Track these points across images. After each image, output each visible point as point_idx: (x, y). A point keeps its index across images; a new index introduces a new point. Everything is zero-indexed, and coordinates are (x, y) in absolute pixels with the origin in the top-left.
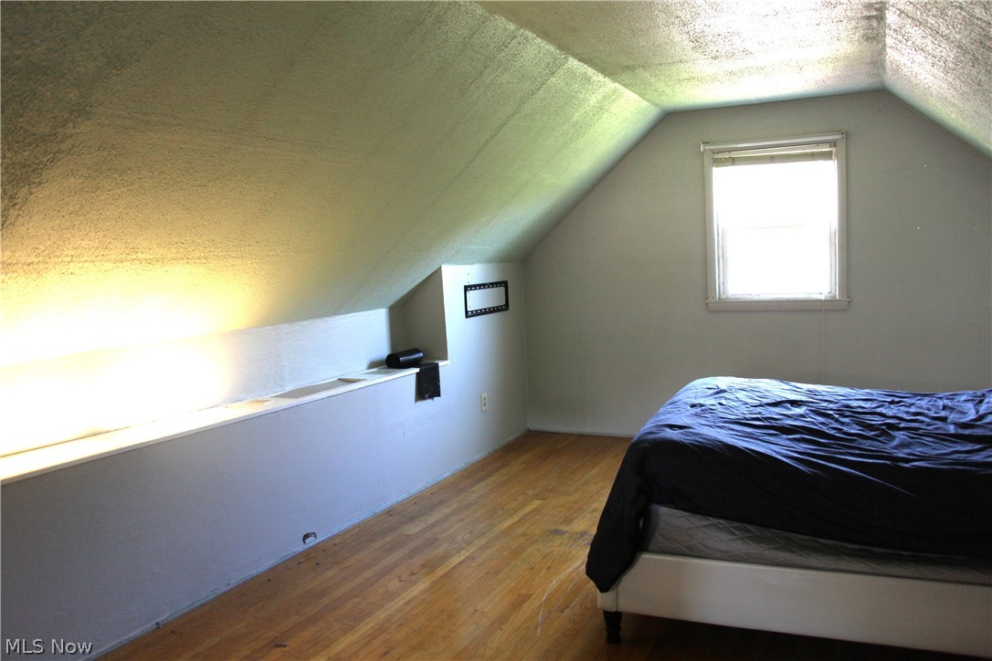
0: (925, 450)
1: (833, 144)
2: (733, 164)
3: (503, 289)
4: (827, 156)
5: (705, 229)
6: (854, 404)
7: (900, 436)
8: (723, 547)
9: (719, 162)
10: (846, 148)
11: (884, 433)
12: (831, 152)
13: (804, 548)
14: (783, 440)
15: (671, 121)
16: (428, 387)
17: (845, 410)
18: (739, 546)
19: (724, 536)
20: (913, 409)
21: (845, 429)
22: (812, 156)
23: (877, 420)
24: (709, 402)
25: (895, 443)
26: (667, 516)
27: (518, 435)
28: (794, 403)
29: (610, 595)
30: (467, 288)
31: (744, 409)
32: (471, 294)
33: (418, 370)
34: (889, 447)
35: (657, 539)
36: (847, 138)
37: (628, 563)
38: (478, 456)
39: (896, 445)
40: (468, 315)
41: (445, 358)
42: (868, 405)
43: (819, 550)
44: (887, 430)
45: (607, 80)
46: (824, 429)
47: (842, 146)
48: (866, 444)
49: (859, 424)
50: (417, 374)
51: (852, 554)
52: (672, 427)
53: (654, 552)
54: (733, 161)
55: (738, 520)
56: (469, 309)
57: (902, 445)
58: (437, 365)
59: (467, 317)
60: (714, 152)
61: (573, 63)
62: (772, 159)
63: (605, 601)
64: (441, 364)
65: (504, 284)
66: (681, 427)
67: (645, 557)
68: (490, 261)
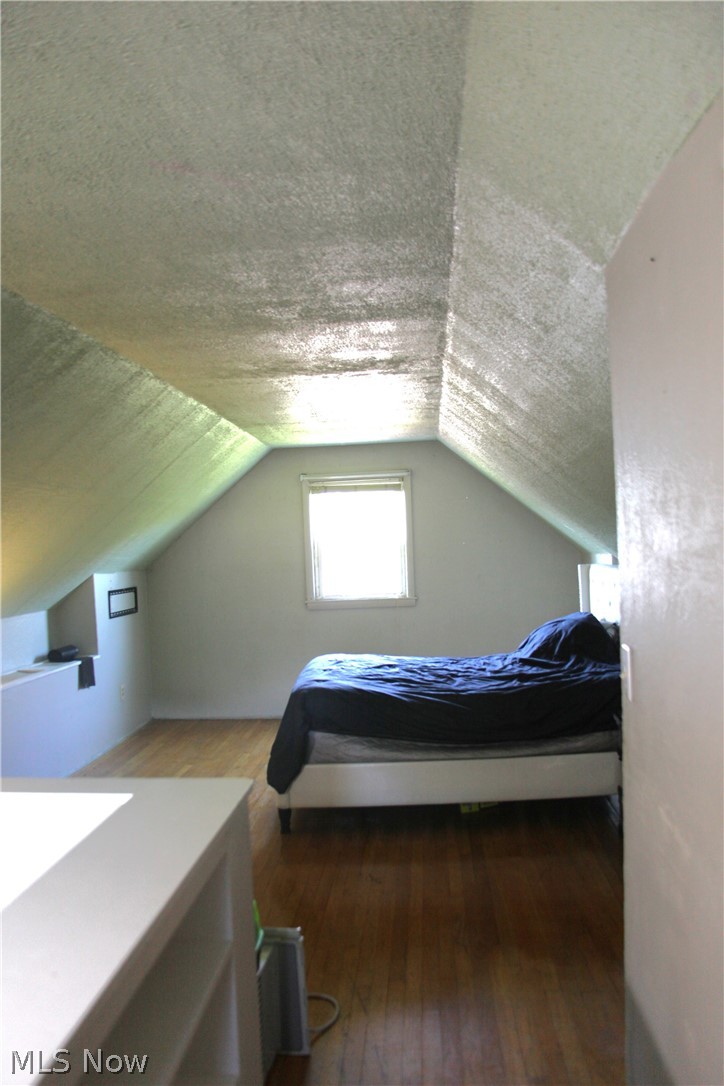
0: (474, 686)
1: (402, 479)
2: (326, 491)
3: (132, 594)
4: (397, 487)
5: (304, 543)
6: (429, 665)
7: (459, 680)
8: (358, 754)
9: (315, 490)
10: (409, 481)
11: (449, 679)
12: (400, 485)
13: (406, 749)
14: (389, 685)
15: (276, 456)
16: (86, 678)
17: (423, 669)
18: (368, 752)
19: (358, 747)
20: (466, 666)
21: (426, 678)
22: (386, 487)
23: (444, 672)
24: (335, 667)
25: (456, 684)
26: (320, 738)
27: (145, 723)
28: (390, 666)
29: (284, 797)
30: (110, 593)
31: (358, 671)
32: (113, 597)
33: (79, 663)
34: (453, 686)
35: (314, 755)
36: (412, 475)
37: (297, 772)
38: (120, 739)
39: (457, 684)
40: (112, 616)
41: (96, 653)
42: (437, 665)
43: (417, 749)
44: (452, 676)
45: (241, 430)
46: (413, 679)
47: (408, 480)
48: (439, 686)
49: (434, 675)
50: (80, 666)
51: (437, 749)
52: (318, 681)
53: (312, 763)
54: (326, 489)
55: (367, 736)
56: (112, 611)
57: (461, 685)
58: (91, 659)
59: (111, 617)
60: (311, 482)
61: (224, 422)
62: (356, 488)
63: (281, 801)
64: (95, 658)
65: (133, 590)
66: (324, 681)
67: (308, 768)
68: (125, 570)
